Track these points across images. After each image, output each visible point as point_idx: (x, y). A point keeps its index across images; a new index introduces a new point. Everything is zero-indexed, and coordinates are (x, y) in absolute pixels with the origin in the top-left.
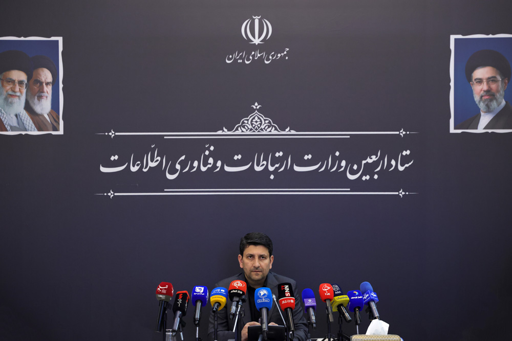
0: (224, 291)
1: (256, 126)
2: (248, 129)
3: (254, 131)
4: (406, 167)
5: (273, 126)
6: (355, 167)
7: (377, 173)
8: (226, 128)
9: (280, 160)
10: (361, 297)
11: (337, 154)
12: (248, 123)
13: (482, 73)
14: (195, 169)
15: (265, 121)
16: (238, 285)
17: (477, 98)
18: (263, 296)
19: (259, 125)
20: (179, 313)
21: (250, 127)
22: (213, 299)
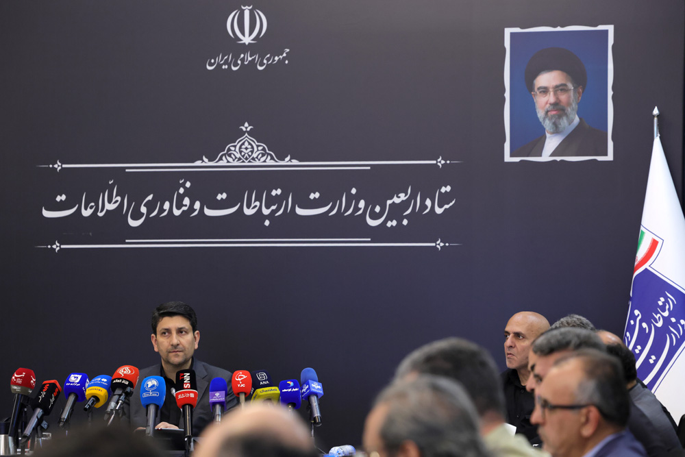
0: (105, 380)
1: (246, 155)
2: (236, 158)
3: (243, 162)
4: (446, 209)
5: (268, 154)
6: (378, 209)
7: (407, 217)
8: (206, 157)
9: (278, 200)
10: (296, 389)
11: (354, 191)
12: (235, 151)
13: (547, 79)
14: (165, 213)
15: (258, 148)
16: (125, 372)
17: (541, 114)
18: (150, 388)
19: (250, 154)
20: (39, 412)
21: (238, 155)
22: (90, 391)
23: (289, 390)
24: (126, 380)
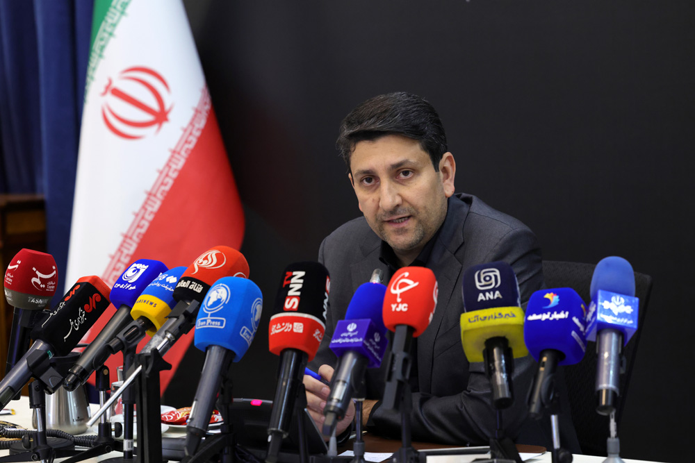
23: (544, 317)
24: (198, 282)
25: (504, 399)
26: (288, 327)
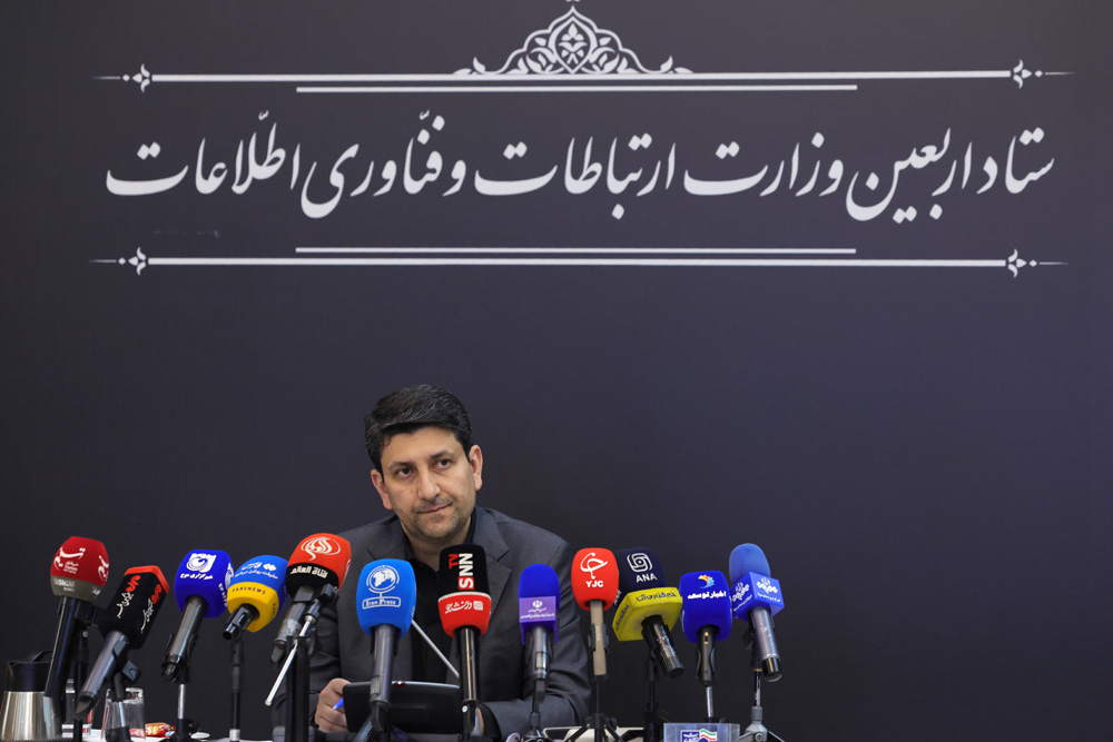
0: (272, 568)
1: (573, 56)
2: (548, 63)
3: (565, 72)
4: (1031, 182)
5: (623, 55)
6: (873, 182)
7: (940, 200)
8: (480, 61)
9: (644, 160)
10: (721, 594)
11: (818, 140)
12: (546, 46)
14: (386, 189)
15: (600, 41)
16: (319, 549)
18: (379, 587)
19: (581, 53)
20: (117, 639)
21: (554, 58)
22: (238, 592)
23: (705, 596)
24: (321, 567)
25: (677, 670)
26: (468, 605)
